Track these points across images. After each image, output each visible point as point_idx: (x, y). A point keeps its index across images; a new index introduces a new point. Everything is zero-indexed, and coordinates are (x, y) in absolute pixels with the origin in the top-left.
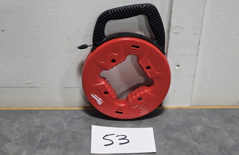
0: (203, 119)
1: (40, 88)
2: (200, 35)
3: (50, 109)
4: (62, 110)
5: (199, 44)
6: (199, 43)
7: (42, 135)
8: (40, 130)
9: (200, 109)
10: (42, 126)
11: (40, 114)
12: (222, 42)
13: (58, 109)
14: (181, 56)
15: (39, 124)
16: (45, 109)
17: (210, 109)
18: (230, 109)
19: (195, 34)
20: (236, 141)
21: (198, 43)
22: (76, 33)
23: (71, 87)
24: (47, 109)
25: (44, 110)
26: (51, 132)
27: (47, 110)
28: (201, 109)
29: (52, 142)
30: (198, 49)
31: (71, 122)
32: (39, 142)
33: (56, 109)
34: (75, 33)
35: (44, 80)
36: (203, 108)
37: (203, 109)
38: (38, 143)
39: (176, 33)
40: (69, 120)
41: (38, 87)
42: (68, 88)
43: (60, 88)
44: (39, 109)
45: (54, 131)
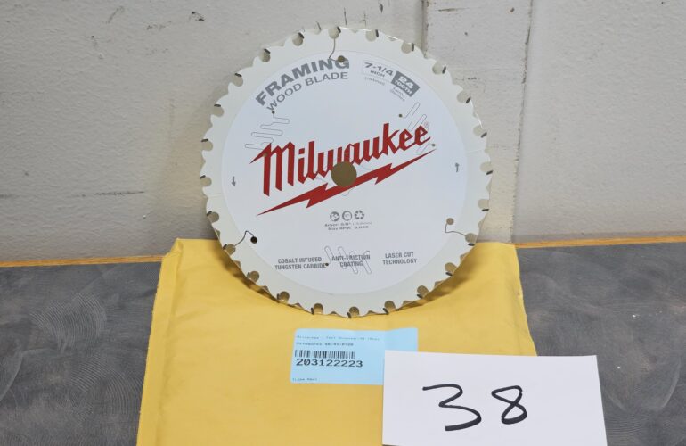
0: (552, 284)
1: (18, 196)
2: (530, 13)
3: (55, 264)
4: (95, 267)
5: (527, 43)
6: (528, 39)
7: (22, 355)
8: (17, 341)
9: (543, 249)
10: (26, 327)
11: (22, 282)
12: (607, 31)
13: (83, 263)
14: (472, 82)
15: (18, 318)
16: (40, 264)
17: (578, 250)
18: (642, 247)
19: (513, 10)
20: (654, 360)
21: (525, 41)
22: (114, 20)
23: (119, 190)
24: (45, 264)
25: (36, 268)
26: (54, 346)
27: (45, 268)
28: (547, 249)
29: (54, 379)
30: (526, 59)
31: (122, 307)
32: (13, 379)
33: (74, 263)
34: (111, 18)
35: (26, 174)
36: (554, 245)
37: (554, 249)
38: (9, 386)
39: (449, 10)
40: (114, 299)
41: (10, 196)
42: (110, 194)
43: (84, 196)
44: (19, 265)
45: (63, 342)
